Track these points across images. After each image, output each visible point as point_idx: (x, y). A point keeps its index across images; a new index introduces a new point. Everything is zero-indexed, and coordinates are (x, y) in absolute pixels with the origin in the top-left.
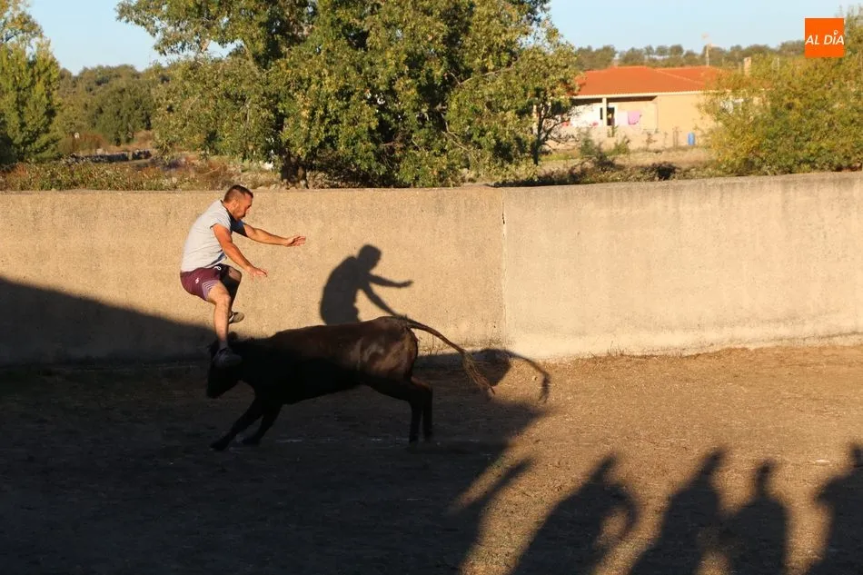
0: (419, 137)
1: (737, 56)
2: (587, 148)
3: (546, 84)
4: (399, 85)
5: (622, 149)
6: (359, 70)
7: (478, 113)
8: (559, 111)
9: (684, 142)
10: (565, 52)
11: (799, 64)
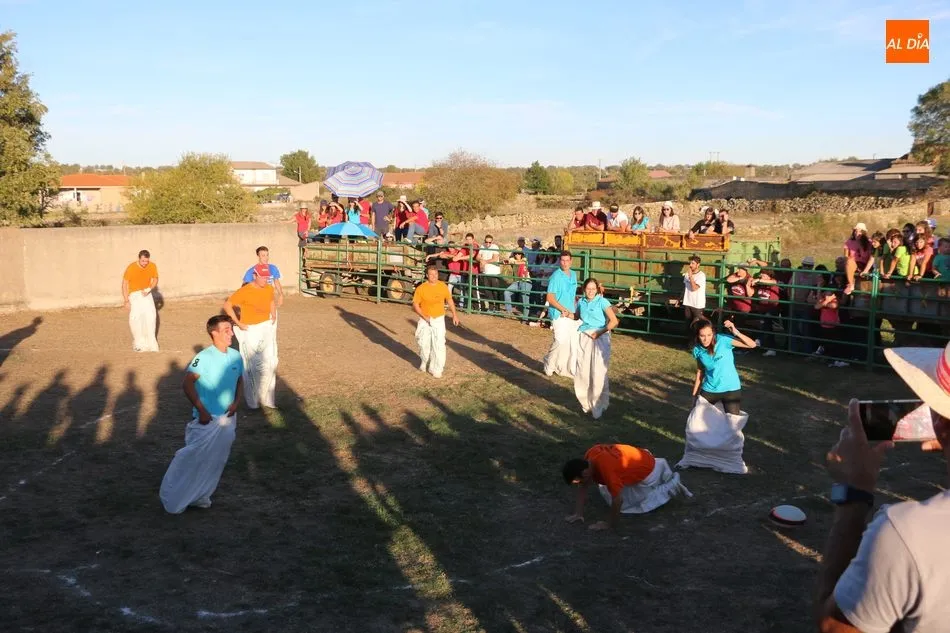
1: (138, 171)
2: (67, 212)
3: (45, 180)
5: (84, 212)
7: (11, 193)
8: (52, 193)
9: (114, 210)
10: (54, 165)
11: (167, 176)
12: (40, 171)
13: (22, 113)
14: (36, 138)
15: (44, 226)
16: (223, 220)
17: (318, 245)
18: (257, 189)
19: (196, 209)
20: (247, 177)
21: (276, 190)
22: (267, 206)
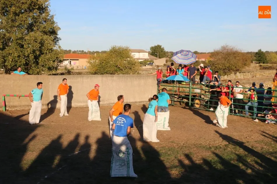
0: (33, 65)
1: (93, 53)
2: (66, 69)
3: (58, 56)
4: (30, 55)
5: (72, 69)
6: (22, 52)
7: (45, 61)
8: (61, 61)
9: (84, 68)
10: (62, 50)
11: (105, 55)
12: (57, 53)
13: (51, 30)
14: (56, 40)
15: (57, 74)
16: (127, 73)
17: (165, 84)
18: (140, 60)
19: (116, 68)
20: (136, 56)
21: (148, 61)
22: (144, 67)
